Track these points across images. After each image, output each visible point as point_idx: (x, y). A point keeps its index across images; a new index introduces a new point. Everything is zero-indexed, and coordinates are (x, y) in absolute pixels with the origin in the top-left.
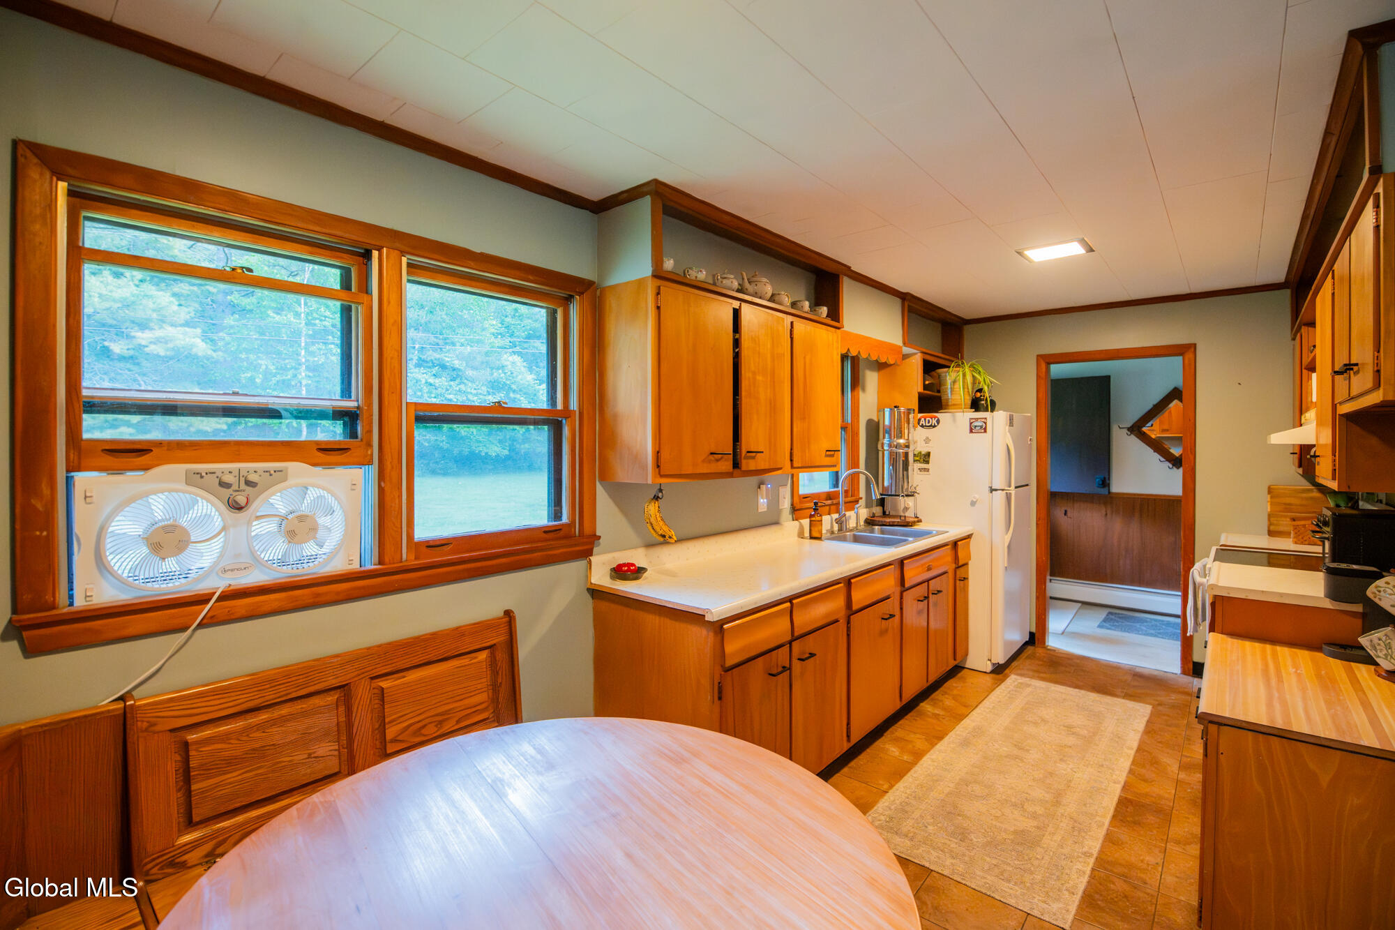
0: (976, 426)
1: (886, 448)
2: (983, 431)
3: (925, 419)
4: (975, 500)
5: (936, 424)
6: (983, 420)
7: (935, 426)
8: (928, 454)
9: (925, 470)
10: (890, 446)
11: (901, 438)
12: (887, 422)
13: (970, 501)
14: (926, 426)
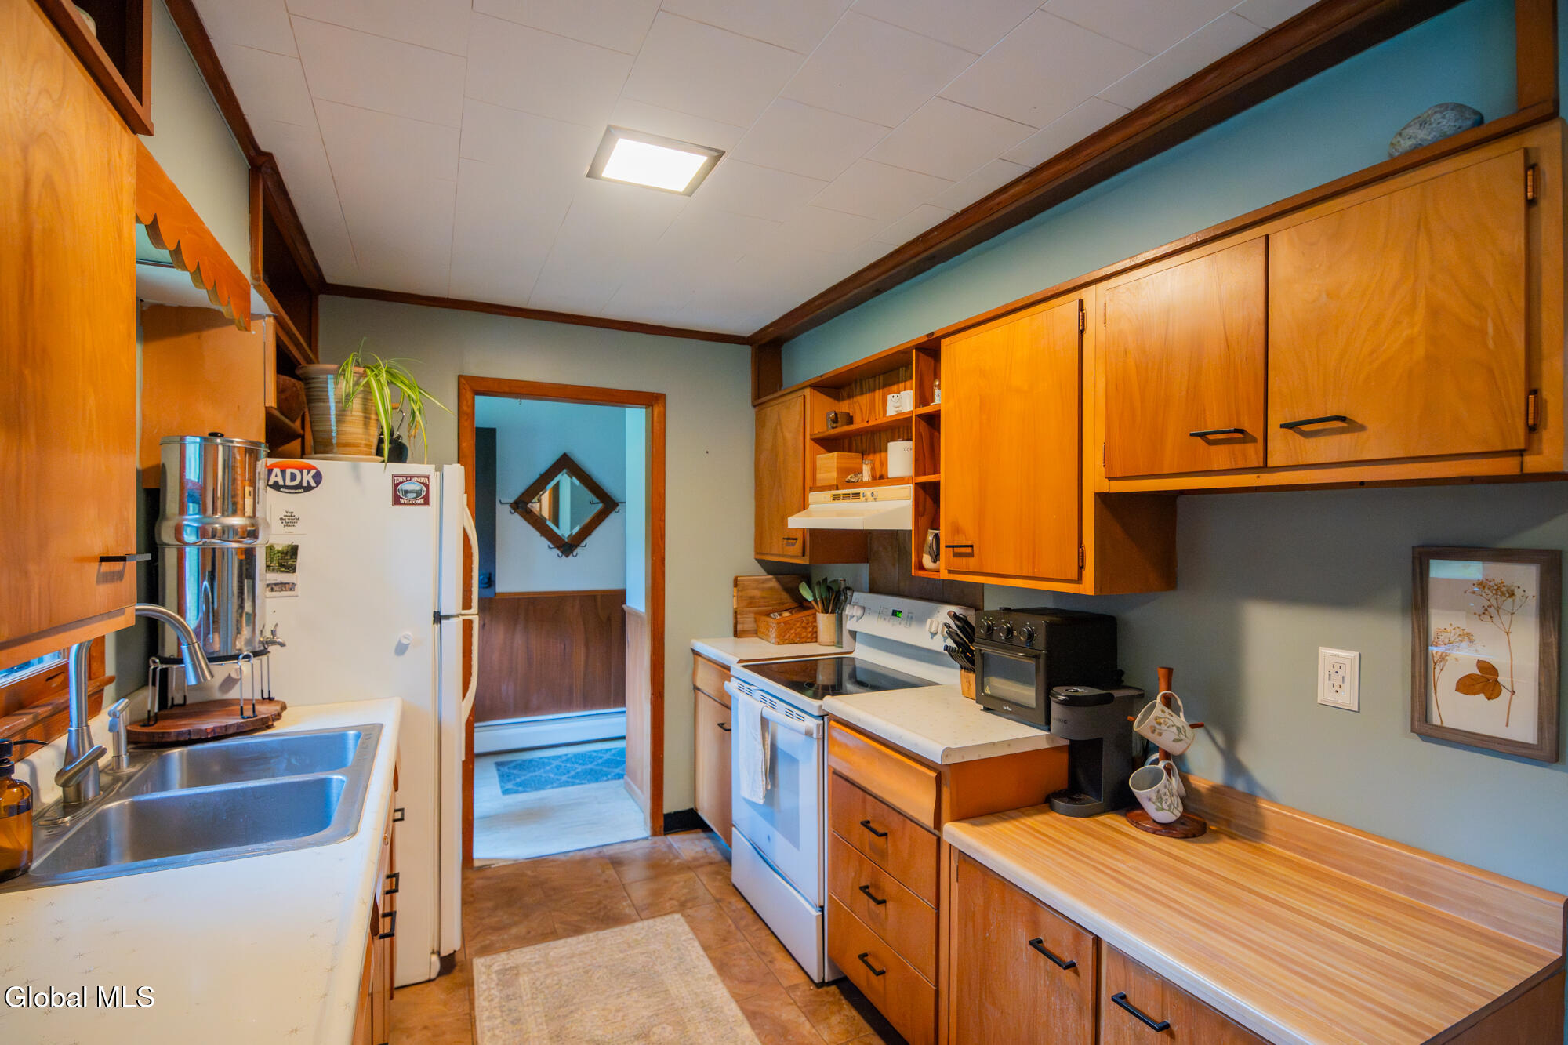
0: (406, 492)
1: (189, 537)
2: (422, 501)
3: (283, 472)
4: (405, 642)
5: (313, 484)
6: (422, 480)
7: (309, 488)
8: (293, 551)
9: (289, 587)
10: (202, 532)
11: (234, 513)
12: (193, 474)
13: (395, 643)
14: (285, 487)
